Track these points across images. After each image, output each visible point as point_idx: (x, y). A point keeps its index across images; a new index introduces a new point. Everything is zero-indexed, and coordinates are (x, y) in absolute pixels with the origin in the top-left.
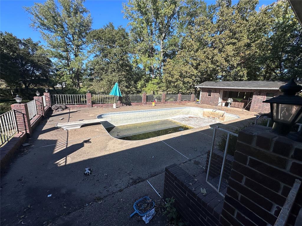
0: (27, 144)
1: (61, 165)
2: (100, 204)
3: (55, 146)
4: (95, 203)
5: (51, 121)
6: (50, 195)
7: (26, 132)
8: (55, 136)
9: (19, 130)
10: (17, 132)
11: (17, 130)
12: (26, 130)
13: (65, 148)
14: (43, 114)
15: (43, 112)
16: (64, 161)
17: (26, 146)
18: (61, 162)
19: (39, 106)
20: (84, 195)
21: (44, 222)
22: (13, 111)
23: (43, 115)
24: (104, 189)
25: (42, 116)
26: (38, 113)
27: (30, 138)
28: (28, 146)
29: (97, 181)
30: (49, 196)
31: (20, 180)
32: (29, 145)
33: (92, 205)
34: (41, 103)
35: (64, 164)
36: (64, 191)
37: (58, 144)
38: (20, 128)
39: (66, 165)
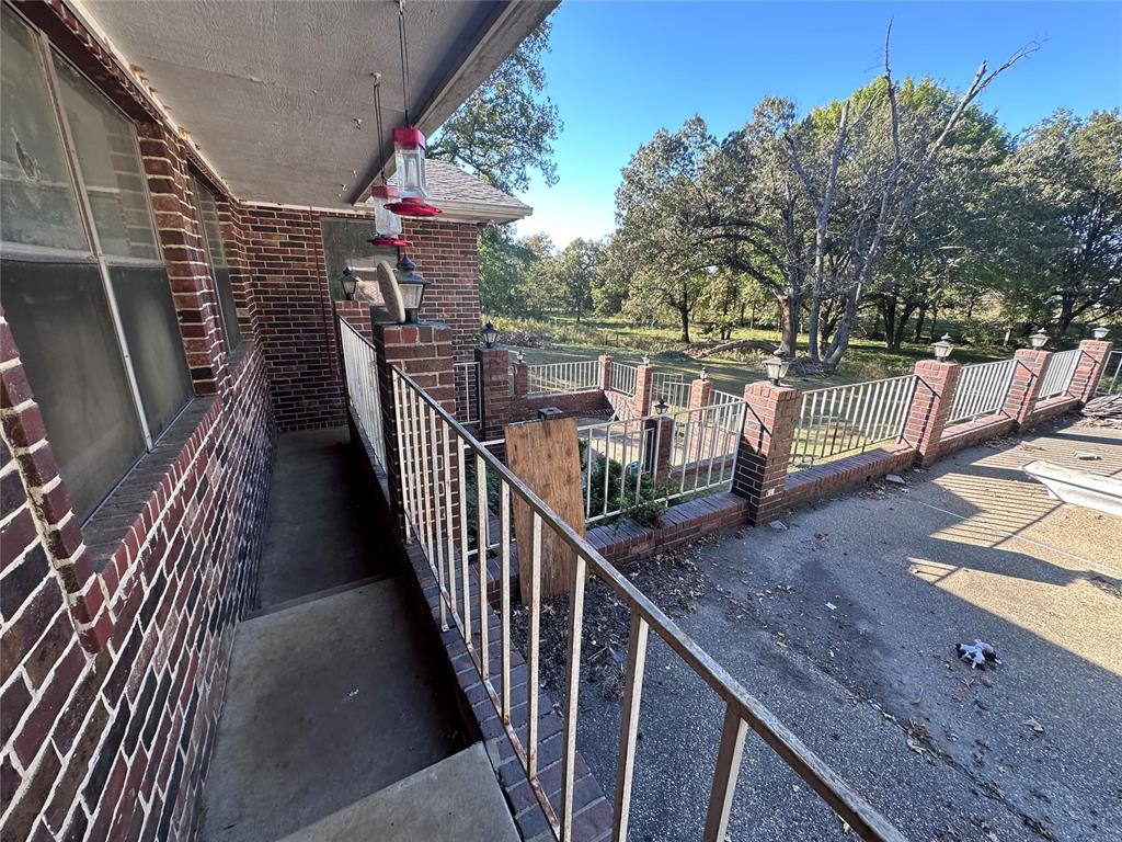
0: (898, 479)
1: (919, 575)
2: (908, 746)
3: (959, 521)
4: (898, 729)
5: (1033, 448)
6: (833, 607)
7: (919, 447)
8: (994, 498)
9: (905, 435)
10: (898, 438)
11: (900, 433)
12: (920, 441)
13: (986, 545)
14: (1022, 416)
15: (1023, 411)
16: (942, 573)
17: (893, 482)
18: (928, 570)
19: (1023, 384)
20: (896, 685)
21: (781, 632)
22: (914, 378)
23: (1020, 421)
24: (973, 743)
25: (1015, 422)
26: (1004, 409)
27: (919, 467)
28: (896, 483)
29: (976, 702)
30: (829, 605)
31: (819, 537)
32: (900, 484)
33: (887, 723)
34: (1033, 375)
35: (932, 579)
36: (863, 627)
37: (975, 521)
38: (909, 432)
39: (932, 585)
